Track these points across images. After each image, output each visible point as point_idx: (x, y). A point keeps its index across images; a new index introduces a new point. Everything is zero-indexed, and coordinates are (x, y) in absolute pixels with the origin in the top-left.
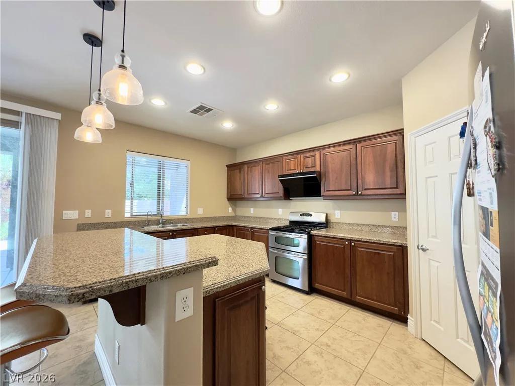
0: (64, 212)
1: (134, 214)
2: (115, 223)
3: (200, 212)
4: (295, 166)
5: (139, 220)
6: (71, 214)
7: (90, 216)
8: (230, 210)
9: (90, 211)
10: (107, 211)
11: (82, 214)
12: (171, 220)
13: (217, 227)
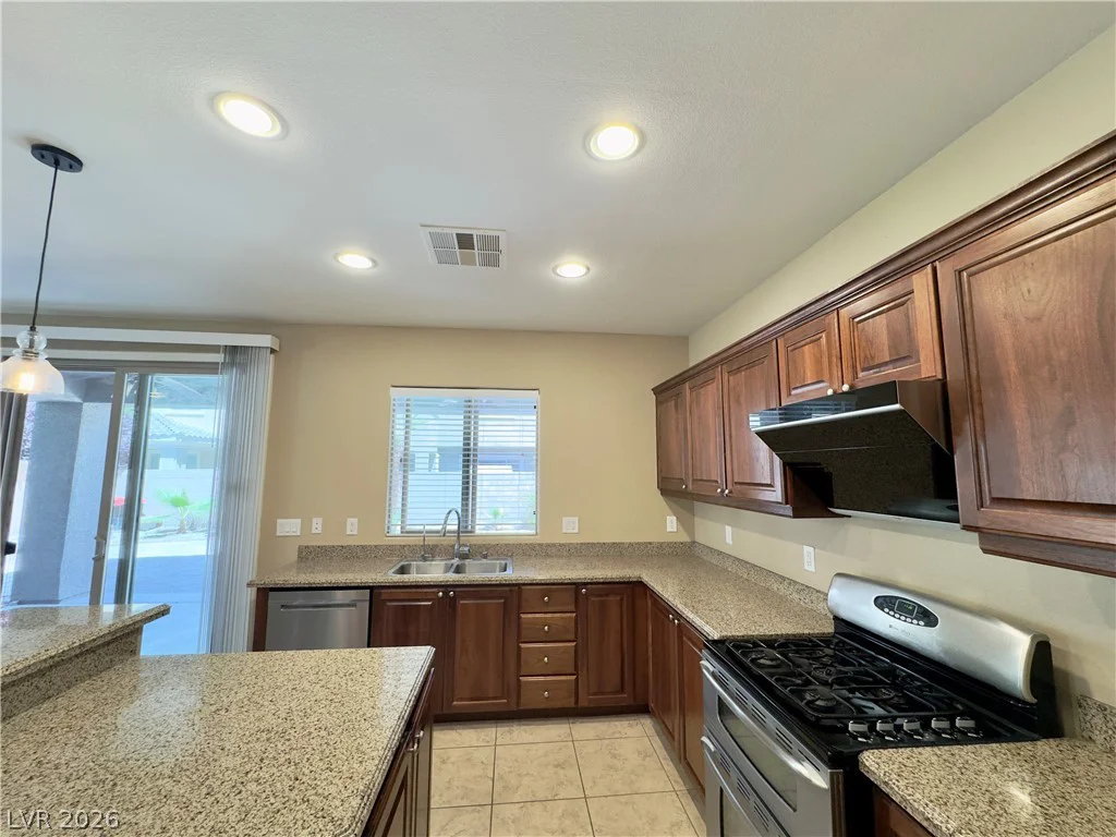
0: (279, 521)
1: (408, 528)
2: (363, 547)
3: (570, 528)
4: (819, 371)
5: (411, 544)
6: (289, 527)
7: (319, 531)
8: (672, 523)
9: (320, 520)
10: (350, 520)
11: (306, 525)
12: (488, 547)
13: (585, 584)
